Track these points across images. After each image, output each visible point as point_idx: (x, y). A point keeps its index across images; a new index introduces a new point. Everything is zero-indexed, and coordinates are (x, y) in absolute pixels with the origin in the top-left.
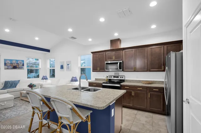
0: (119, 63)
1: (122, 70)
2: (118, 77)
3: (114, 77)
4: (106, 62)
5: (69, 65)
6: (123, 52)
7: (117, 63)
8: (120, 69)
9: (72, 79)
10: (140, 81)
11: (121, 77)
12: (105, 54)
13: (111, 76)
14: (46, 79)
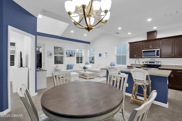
0: (156, 51)
1: (159, 57)
2: (154, 63)
3: (150, 63)
4: (143, 50)
5: (107, 53)
6: (160, 42)
7: (155, 51)
8: (157, 56)
9: (111, 64)
10: (177, 66)
11: (157, 63)
12: (142, 44)
13: (146, 62)
14: (88, 64)
